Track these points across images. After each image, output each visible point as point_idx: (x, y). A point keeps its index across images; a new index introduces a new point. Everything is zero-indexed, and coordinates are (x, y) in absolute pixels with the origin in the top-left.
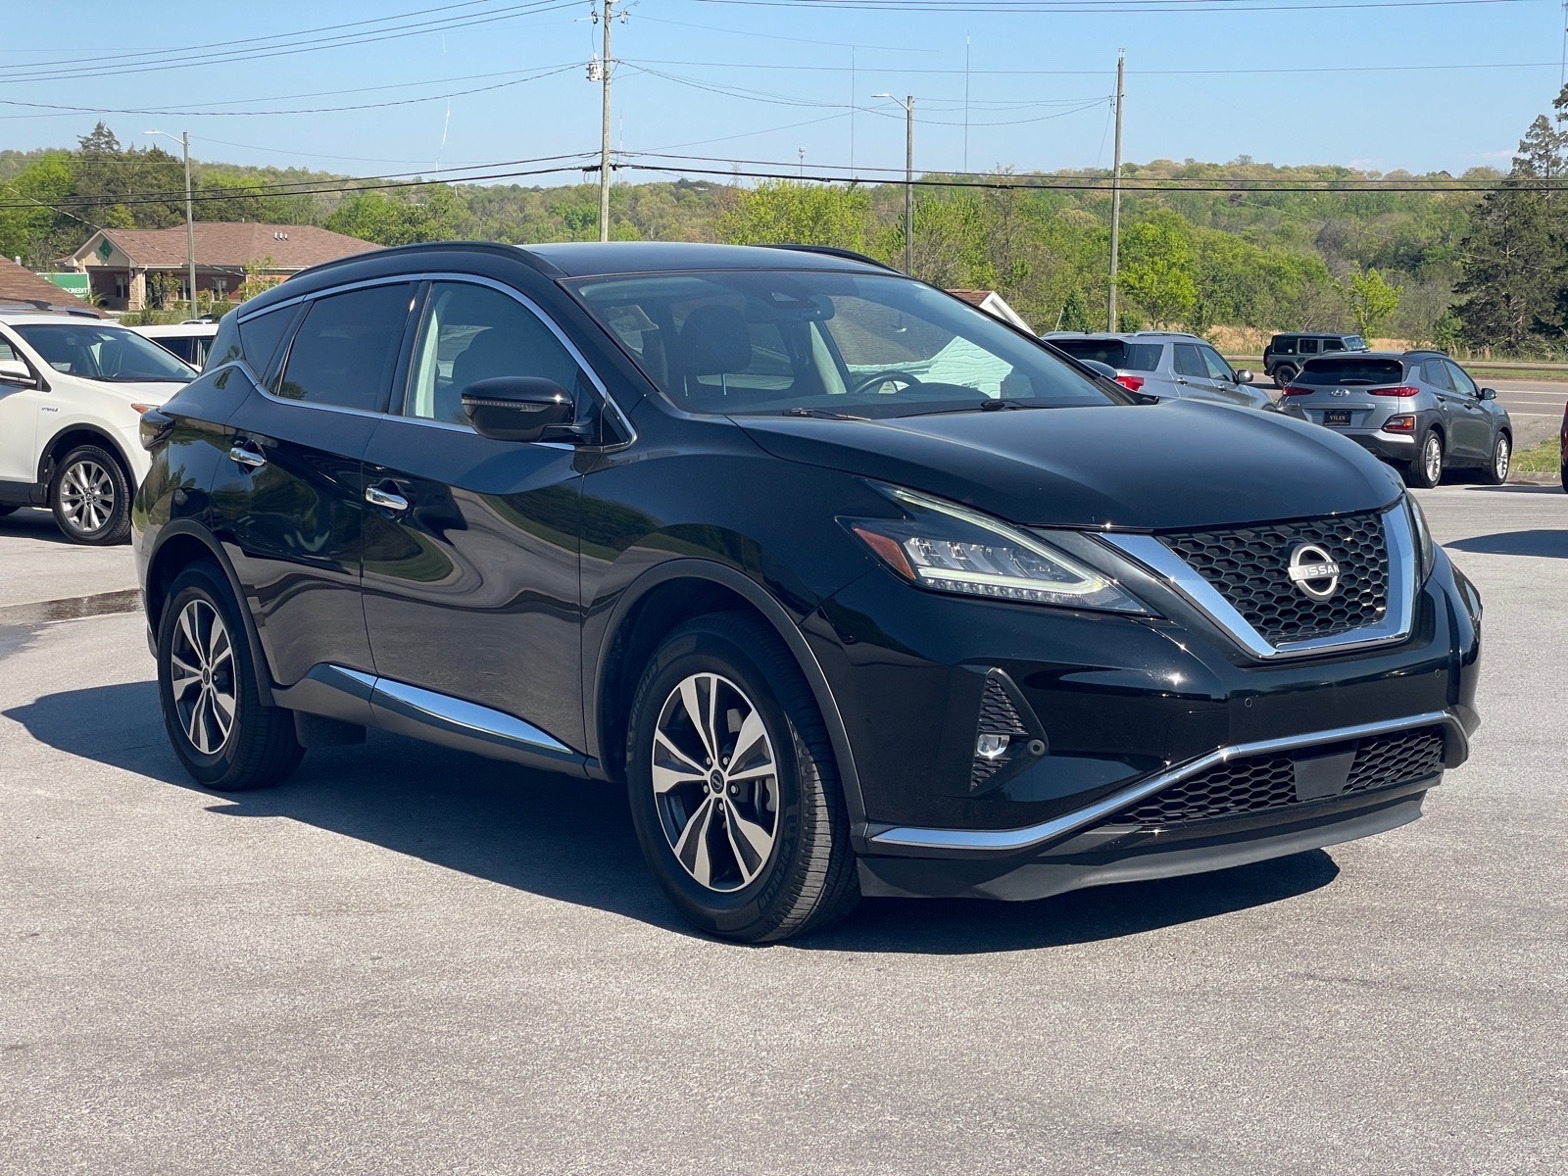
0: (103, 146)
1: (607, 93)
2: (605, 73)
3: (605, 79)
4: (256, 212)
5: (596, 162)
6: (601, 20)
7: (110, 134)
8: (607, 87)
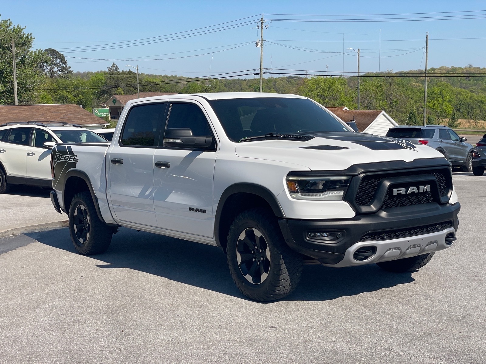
1: (262, 50)
2: (261, 44)
3: (261, 46)
5: (259, 72)
6: (260, 28)
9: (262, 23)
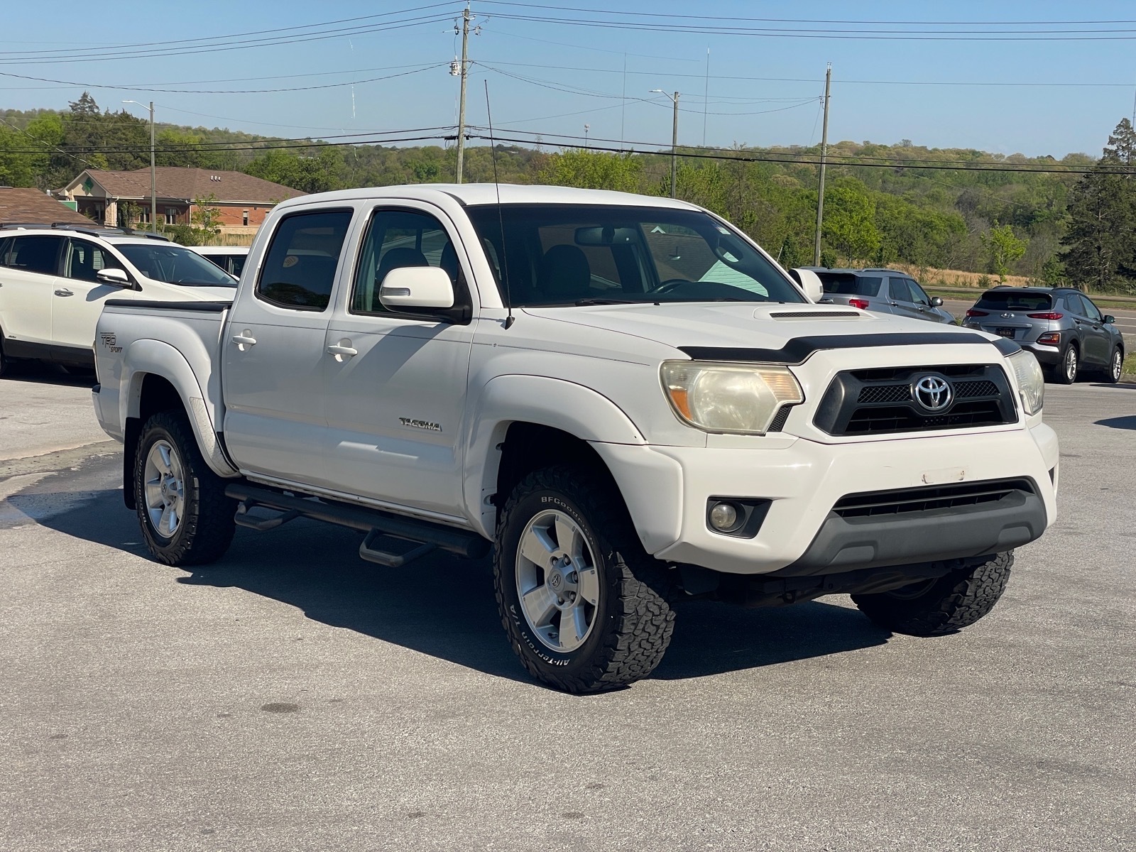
0: (87, 109)
1: (464, 84)
2: (463, 70)
3: (463, 74)
4: (196, 160)
5: (455, 134)
6: (461, 32)
7: (92, 101)
8: (464, 80)
9: (466, 20)
